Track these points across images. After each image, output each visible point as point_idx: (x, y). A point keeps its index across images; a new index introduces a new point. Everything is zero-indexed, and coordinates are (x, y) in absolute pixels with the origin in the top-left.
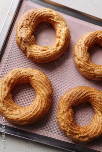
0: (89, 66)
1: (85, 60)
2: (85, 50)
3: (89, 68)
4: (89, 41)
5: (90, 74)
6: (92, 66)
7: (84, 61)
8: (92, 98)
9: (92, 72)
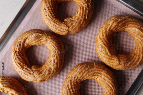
0: (45, 73)
1: (37, 75)
2: (28, 70)
3: (47, 73)
4: (20, 62)
5: (54, 73)
6: (45, 70)
7: (38, 77)
8: (78, 80)
9: (52, 71)
